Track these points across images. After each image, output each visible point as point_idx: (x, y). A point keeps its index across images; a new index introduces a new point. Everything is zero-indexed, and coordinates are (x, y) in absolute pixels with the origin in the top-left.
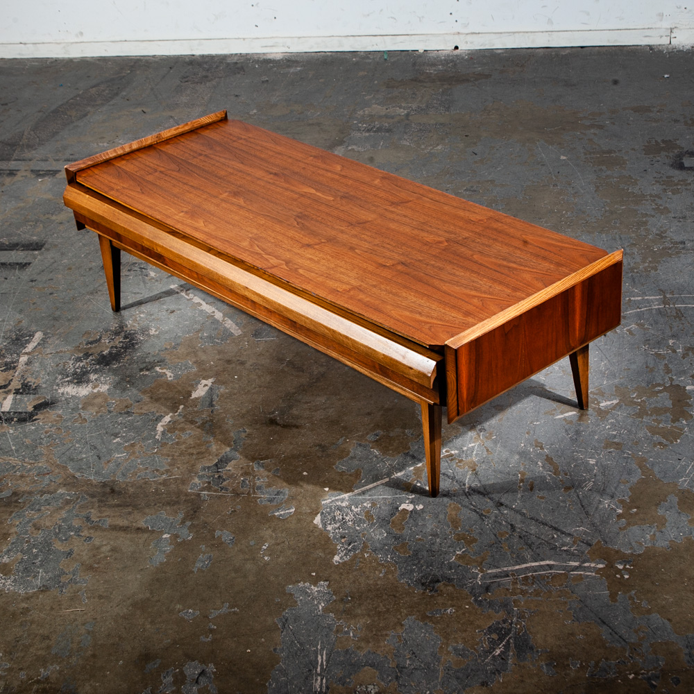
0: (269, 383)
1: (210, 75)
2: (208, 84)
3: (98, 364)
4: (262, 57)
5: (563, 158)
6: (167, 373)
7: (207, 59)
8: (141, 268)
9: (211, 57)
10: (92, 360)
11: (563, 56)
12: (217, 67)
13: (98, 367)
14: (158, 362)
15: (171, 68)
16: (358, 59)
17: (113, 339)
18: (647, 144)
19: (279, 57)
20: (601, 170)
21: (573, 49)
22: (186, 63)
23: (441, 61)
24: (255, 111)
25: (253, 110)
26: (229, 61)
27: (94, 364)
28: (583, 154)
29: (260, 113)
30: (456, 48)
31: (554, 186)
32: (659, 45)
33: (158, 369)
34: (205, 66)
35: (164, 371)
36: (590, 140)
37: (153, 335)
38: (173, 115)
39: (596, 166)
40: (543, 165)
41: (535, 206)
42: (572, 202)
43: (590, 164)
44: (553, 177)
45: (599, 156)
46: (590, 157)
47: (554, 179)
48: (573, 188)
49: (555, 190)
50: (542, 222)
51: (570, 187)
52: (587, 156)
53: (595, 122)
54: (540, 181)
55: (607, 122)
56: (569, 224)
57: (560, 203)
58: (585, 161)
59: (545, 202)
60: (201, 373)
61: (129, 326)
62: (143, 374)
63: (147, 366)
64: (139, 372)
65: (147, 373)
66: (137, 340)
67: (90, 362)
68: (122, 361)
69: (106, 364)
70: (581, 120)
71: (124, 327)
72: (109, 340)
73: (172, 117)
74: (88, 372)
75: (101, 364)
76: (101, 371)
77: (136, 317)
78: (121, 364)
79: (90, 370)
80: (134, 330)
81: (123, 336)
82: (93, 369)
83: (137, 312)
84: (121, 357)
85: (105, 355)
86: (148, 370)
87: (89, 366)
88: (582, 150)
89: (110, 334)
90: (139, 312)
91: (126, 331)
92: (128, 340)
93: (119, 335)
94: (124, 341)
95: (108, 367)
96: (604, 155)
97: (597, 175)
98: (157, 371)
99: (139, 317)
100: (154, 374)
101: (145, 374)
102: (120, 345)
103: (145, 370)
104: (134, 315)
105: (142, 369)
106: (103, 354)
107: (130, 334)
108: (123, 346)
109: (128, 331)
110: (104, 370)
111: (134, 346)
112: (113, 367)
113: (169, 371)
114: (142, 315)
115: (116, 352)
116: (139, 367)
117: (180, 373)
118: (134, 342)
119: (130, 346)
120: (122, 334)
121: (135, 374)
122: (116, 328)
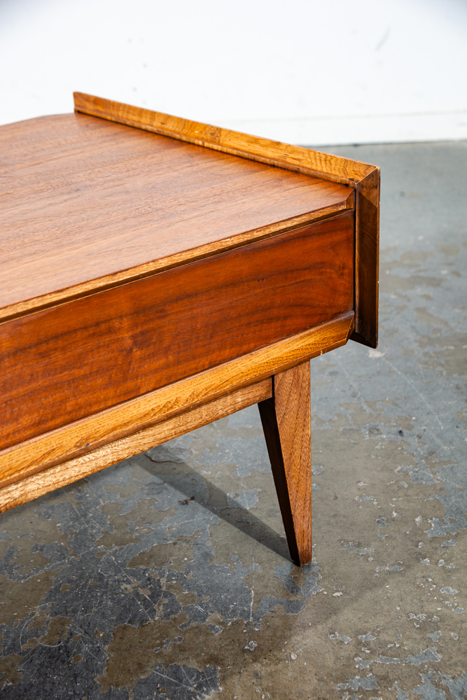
36: (422, 310)
39: (455, 375)
40: (333, 373)
41: (336, 498)
42: (430, 483)
43: (440, 368)
44: (365, 407)
45: (452, 348)
46: (435, 353)
47: (368, 410)
48: (419, 437)
49: (378, 447)
50: (366, 557)
51: (411, 435)
52: (426, 350)
53: (420, 271)
54: (336, 418)
55: (444, 272)
56: (443, 567)
57: (400, 488)
58: (426, 363)
59: (361, 484)
70: (390, 269)
88: (412, 336)
96: (464, 346)
97: (466, 401)
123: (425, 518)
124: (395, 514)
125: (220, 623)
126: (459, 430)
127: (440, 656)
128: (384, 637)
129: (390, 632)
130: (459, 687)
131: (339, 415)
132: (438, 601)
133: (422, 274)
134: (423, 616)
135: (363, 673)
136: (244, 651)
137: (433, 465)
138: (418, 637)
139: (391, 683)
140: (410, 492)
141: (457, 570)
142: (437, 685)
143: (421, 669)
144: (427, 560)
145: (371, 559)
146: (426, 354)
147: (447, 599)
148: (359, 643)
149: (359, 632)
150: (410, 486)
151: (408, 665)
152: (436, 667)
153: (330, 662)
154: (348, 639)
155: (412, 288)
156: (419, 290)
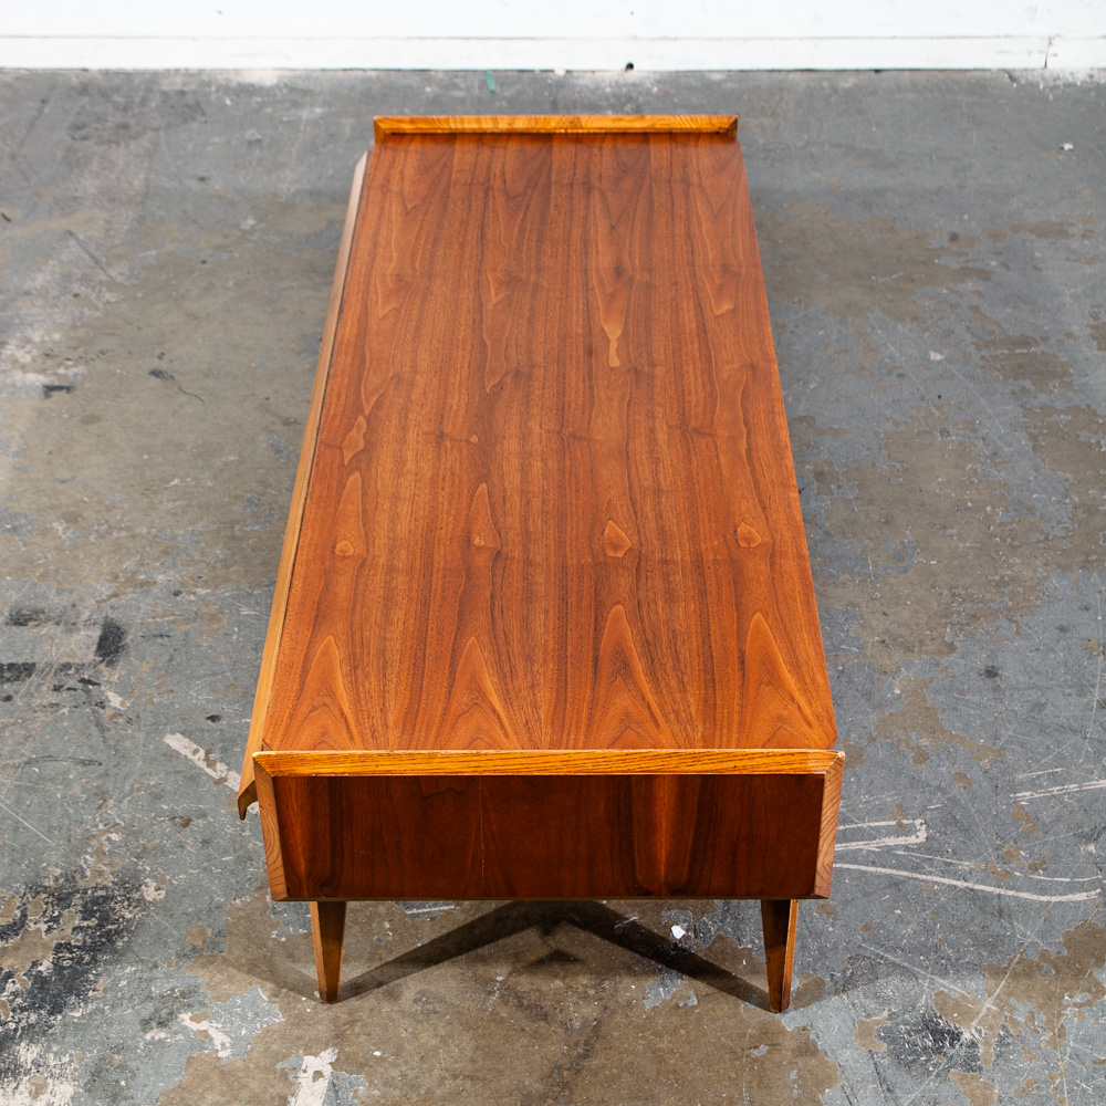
0: (473, 1061)
1: (132, 121)
2: (133, 145)
3: (32, 1007)
4: (235, 80)
5: (935, 356)
6: (212, 1032)
7: (117, 81)
8: (83, 681)
9: (128, 76)
10: (15, 994)
11: (845, 90)
12: (144, 101)
13: (33, 1018)
14: (183, 995)
15: (43, 101)
16: (435, 88)
17: (55, 920)
18: (1093, 322)
19: (269, 79)
20: (1024, 390)
21: (861, 76)
22: (73, 88)
23: (607, 98)
24: (251, 222)
25: (246, 219)
26: (166, 86)
27: (23, 1009)
28: (972, 348)
29: (263, 226)
30: (630, 66)
31: (942, 434)
32: (1025, 70)
33: (185, 1018)
34: (117, 98)
35: (204, 1025)
36: (975, 309)
37: (154, 903)
38: (73, 229)
39: (1011, 381)
40: (900, 376)
41: (921, 491)
42: (996, 480)
43: (997, 373)
44: (934, 410)
45: (1007, 352)
46: (991, 356)
47: (937, 413)
48: (984, 439)
49: (950, 447)
50: (951, 536)
51: (977, 438)
52: (983, 353)
53: (968, 261)
54: (909, 420)
55: (993, 263)
56: (1010, 544)
57: (972, 483)
58: (984, 367)
59: (940, 479)
60: (297, 1032)
61: (88, 873)
62: (153, 1038)
63: (156, 1011)
64: (141, 1033)
65: (163, 1035)
66: (118, 920)
67: (11, 1002)
68: (91, 993)
69: (53, 1008)
70: (938, 257)
71: (78, 877)
72: (46, 923)
73: (71, 234)
74: (13, 1038)
75: (41, 1007)
76: (44, 1034)
77: (100, 842)
78: (91, 1007)
79: (16, 1030)
80: (105, 888)
81: (80, 908)
82: (21, 1025)
83: (101, 827)
84: (87, 981)
85: (45, 974)
86: (162, 1024)
87: (12, 1014)
88: (968, 337)
89: (47, 903)
90: (105, 825)
91: (85, 892)
92: (94, 922)
93: (69, 906)
94: (85, 924)
95: (59, 1017)
96: (1018, 351)
97: (1022, 406)
98: (186, 1028)
99: (107, 843)
100: (180, 1037)
101: (157, 1038)
102: (78, 941)
103: (154, 1024)
104: (94, 836)
105: (146, 1024)
106: (40, 972)
107: (95, 901)
108: (85, 942)
109: (89, 892)
110: (51, 1027)
111: (114, 942)
112: (74, 1017)
113: (215, 1025)
114: (114, 837)
115: (70, 962)
116: (139, 1014)
117: (244, 1032)
118: (110, 927)
119: (103, 943)
120: (77, 900)
121: (133, 1038)
122: (56, 879)
123: (994, 507)
124: (970, 504)
125: (850, 581)
126: (1016, 434)
127: (1011, 603)
128: (970, 591)
129: (975, 587)
130: (1025, 621)
131: (911, 418)
132: (1008, 567)
133: (971, 265)
134: (997, 578)
135: (959, 613)
136: (873, 599)
137: (996, 465)
138: (995, 591)
139: (978, 619)
141: (1021, 546)
142: (1010, 620)
143: (998, 611)
144: (998, 539)
145: (955, 538)
146: (982, 357)
147: (1014, 566)
148: (954, 595)
149: (954, 587)
150: (980, 482)
151: (989, 608)
152: (1009, 610)
153: (935, 606)
154: (945, 592)
155: (963, 281)
156: (970, 285)
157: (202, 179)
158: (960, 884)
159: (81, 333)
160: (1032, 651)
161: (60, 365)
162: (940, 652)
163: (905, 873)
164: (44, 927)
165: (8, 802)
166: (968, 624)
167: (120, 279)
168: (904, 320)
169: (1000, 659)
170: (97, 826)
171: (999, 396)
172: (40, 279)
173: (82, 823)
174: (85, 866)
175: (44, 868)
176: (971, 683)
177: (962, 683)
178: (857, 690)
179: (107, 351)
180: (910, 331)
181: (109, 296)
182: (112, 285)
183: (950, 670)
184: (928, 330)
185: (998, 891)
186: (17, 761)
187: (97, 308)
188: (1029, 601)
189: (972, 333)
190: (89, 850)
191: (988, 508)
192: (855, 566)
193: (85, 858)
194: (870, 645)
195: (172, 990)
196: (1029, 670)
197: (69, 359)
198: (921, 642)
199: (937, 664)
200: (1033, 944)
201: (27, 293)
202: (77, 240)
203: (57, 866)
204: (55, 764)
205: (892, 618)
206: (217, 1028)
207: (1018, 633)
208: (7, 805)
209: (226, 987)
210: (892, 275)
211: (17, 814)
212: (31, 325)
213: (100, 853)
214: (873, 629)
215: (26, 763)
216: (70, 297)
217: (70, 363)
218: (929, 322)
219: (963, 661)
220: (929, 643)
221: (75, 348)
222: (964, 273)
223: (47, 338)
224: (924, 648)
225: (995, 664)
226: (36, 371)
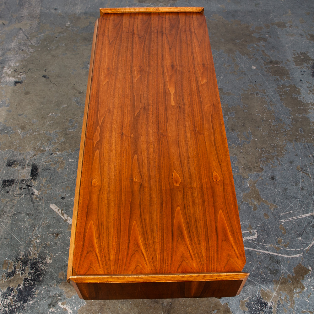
3: (19, 301)
5: (254, 68)
6: (67, 309)
8: (27, 185)
10: (14, 296)
13: (19, 304)
14: (59, 296)
17: (23, 270)
20: (277, 79)
24: (69, 23)
25: (67, 22)
27: (17, 301)
28: (263, 65)
29: (72, 25)
31: (257, 94)
33: (60, 304)
35: (65, 306)
36: (263, 51)
37: (50, 264)
38: (22, 27)
39: (274, 76)
40: (245, 74)
41: (252, 114)
42: (271, 110)
43: (270, 73)
44: (254, 86)
45: (272, 66)
46: (268, 67)
47: (255, 87)
48: (268, 96)
49: (259, 99)
50: (261, 130)
51: (266, 96)
52: (266, 67)
53: (261, 35)
54: (248, 90)
55: (267, 36)
56: (276, 133)
57: (265, 111)
58: (266, 71)
59: (257, 110)
60: (90, 308)
61: (31, 254)
62: (51, 311)
63: (52, 301)
64: (48, 309)
65: (54, 310)
66: (40, 270)
67: (13, 298)
68: (34, 296)
69: (24, 301)
70: (253, 33)
71: (29, 255)
72: (21, 271)
73: (21, 29)
74: (14, 311)
75: (21, 301)
76: (22, 310)
77: (34, 242)
78: (35, 300)
79: (15, 308)
80: (36, 259)
81: (30, 266)
82: (16, 307)
83: (34, 237)
84: (33, 291)
85: (22, 289)
86: (54, 306)
87: (13, 303)
88: (262, 61)
89: (21, 264)
90: (35, 237)
91: (31, 260)
92: (33, 271)
93: (27, 265)
94: (31, 271)
95: (26, 304)
96: (275, 66)
97: (277, 85)
98: (60, 307)
99: (36, 243)
100: (59, 310)
101: (52, 311)
102: (30, 277)
103: (52, 306)
104: (32, 241)
105: (49, 306)
106: (20, 288)
107: (34, 263)
108: (32, 278)
109: (32, 260)
110: (24, 307)
111: (39, 278)
112: (30, 304)
113: (68, 306)
114: (38, 241)
115: (28, 285)
116: (47, 303)
117: (76, 308)
118: (38, 272)
119: (37, 278)
120: (29, 263)
121: (46, 311)
122: (23, 256)
123: (271, 120)
124: (265, 119)
125: (234, 146)
126: (276, 94)
127: (277, 153)
128: (266, 149)
129: (268, 148)
130: (281, 160)
131: (248, 89)
132: (276, 141)
133: (261, 36)
134: (273, 145)
135: (264, 157)
136: (241, 152)
137: (271, 105)
138: (273, 149)
139: (269, 159)
140: (267, 113)
141: (279, 134)
142: (277, 159)
143: (274, 156)
144: (273, 131)
145: (262, 131)
146: (266, 68)
147: (277, 141)
148: (262, 151)
149: (262, 148)
150: (267, 111)
151: (272, 155)
152: (277, 156)
153: (257, 155)
154: (260, 150)
155: (260, 42)
156: (261, 43)
157: (55, 9)
158: (266, 252)
159: (24, 63)
160: (283, 170)
161: (18, 74)
162: (259, 171)
163: (252, 249)
164: (20, 273)
165: (9, 229)
166: (266, 161)
167: (34, 44)
168: (245, 55)
169: (275, 173)
170: (33, 237)
171: (271, 81)
172: (13, 45)
173: (29, 236)
174: (30, 251)
175: (20, 252)
176: (268, 182)
177: (266, 182)
178: (237, 185)
179: (31, 69)
180: (247, 59)
181: (31, 50)
182: (32, 46)
183: (262, 177)
184: (251, 59)
185: (276, 254)
186: (11, 214)
187: (28, 54)
188: (282, 153)
189: (263, 60)
190: (31, 245)
191: (270, 120)
192: (236, 141)
193: (30, 248)
194: (240, 169)
195: (56, 294)
196: (283, 177)
197: (21, 72)
198: (254, 167)
199: (258, 175)
200: (286, 272)
201: (9, 50)
202: (23, 31)
203: (23, 251)
204: (21, 215)
205: (246, 159)
206: (68, 307)
207: (279, 164)
208: (9, 230)
209: (70, 293)
210: (241, 40)
211: (12, 233)
212: (11, 61)
213: (34, 247)
214: (241, 163)
215: (13, 215)
216: (21, 51)
217: (21, 73)
218: (251, 56)
219: (265, 174)
220: (256, 168)
221: (23, 68)
222: (260, 39)
223: (15, 65)
224: (255, 170)
225: (274, 175)
226: (12, 77)
